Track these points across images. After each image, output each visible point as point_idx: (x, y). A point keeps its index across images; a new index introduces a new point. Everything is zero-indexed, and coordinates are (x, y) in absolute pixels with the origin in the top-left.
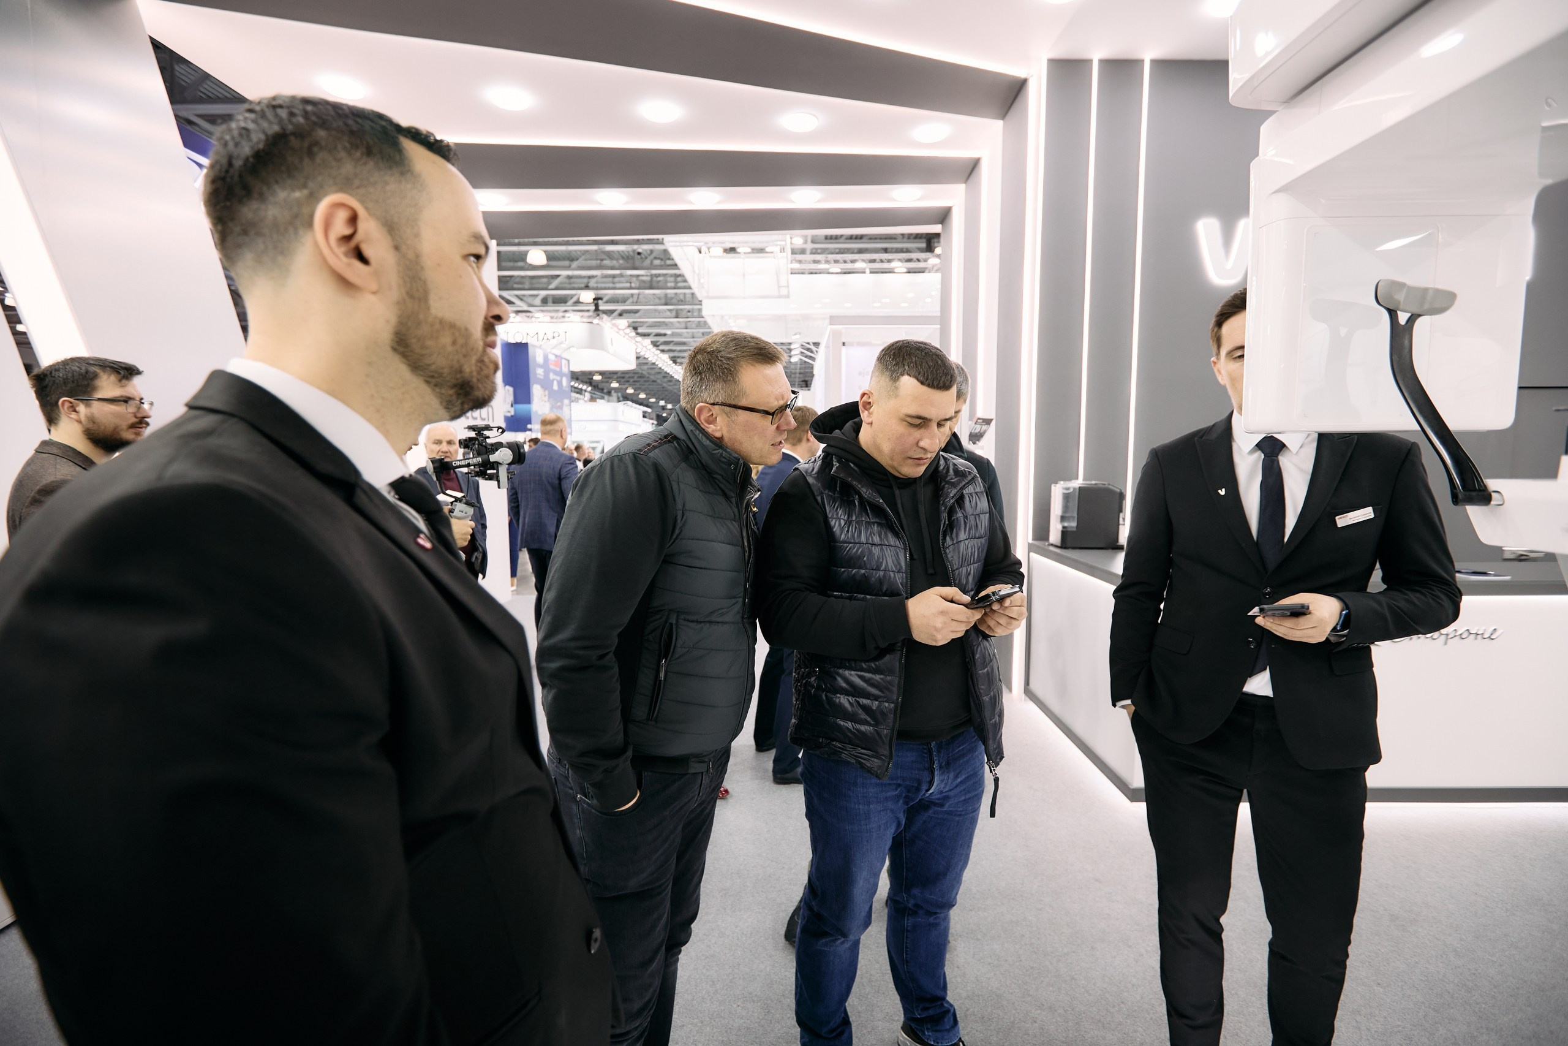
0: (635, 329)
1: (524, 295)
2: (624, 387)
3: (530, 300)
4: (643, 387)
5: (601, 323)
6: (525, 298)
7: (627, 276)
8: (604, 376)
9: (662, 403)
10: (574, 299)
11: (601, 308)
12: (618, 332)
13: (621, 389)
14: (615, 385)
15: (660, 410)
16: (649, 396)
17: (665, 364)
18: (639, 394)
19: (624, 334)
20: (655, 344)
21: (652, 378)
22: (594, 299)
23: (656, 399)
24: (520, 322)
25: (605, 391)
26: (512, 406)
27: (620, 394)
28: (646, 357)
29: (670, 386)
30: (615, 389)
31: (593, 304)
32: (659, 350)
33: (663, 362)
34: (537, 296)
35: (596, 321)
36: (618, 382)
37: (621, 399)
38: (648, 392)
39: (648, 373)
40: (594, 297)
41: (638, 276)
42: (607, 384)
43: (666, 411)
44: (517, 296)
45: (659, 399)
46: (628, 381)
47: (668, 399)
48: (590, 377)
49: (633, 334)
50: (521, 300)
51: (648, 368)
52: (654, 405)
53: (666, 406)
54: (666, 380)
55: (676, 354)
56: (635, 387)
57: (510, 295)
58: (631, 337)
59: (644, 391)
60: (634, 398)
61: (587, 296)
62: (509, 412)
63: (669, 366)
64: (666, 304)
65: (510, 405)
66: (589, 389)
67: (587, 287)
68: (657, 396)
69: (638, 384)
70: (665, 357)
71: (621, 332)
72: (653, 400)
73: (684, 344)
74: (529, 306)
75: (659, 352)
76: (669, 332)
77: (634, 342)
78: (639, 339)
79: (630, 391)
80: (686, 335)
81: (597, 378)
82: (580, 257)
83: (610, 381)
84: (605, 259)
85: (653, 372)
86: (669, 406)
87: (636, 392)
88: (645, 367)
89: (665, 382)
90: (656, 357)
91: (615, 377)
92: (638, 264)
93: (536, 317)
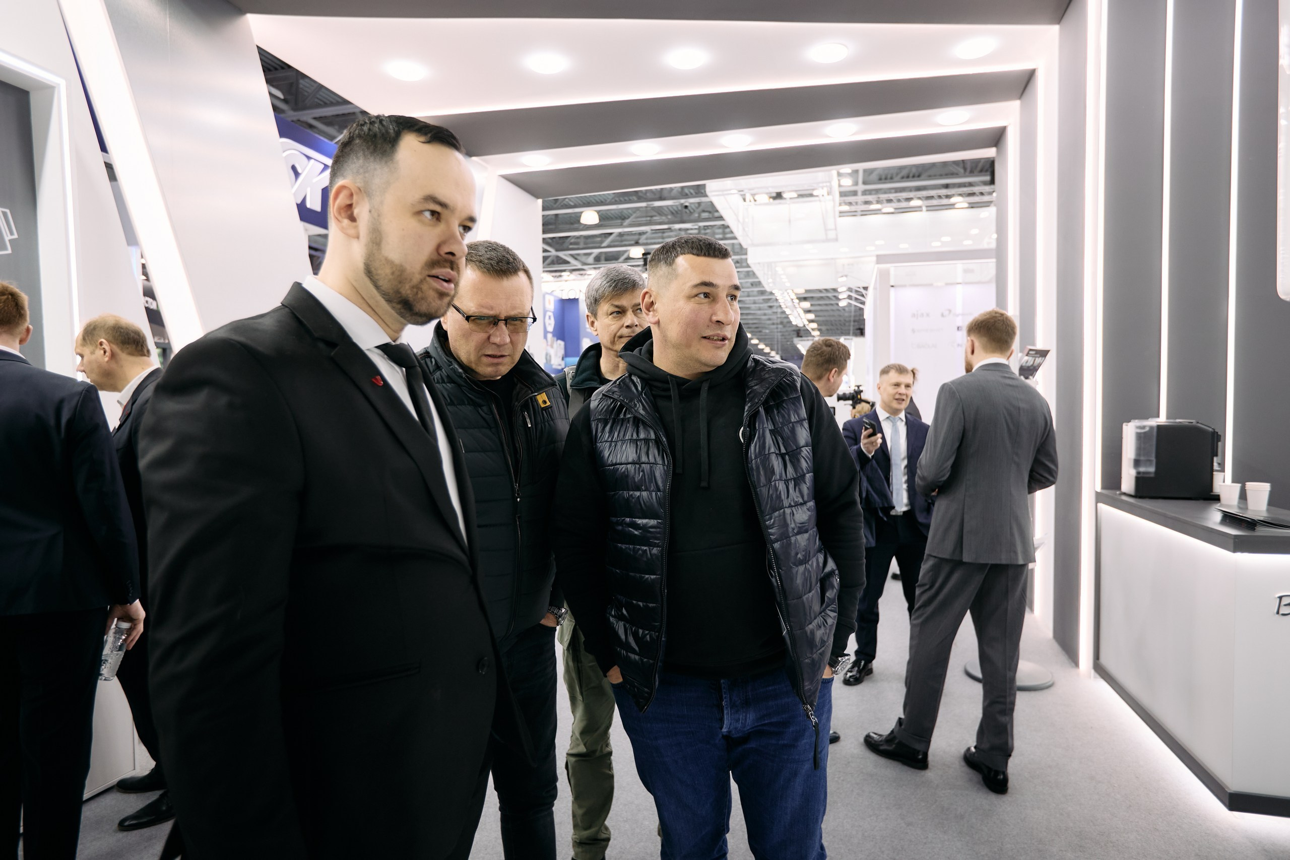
1: (578, 255)
3: (583, 259)
6: (578, 257)
7: (675, 230)
10: (625, 256)
22: (644, 254)
24: (574, 280)
26: (563, 359)
31: (642, 260)
34: (590, 254)
40: (643, 252)
41: (688, 229)
44: (572, 256)
50: (576, 259)
57: (566, 255)
61: (636, 252)
62: (560, 365)
65: (561, 358)
67: (637, 243)
74: (584, 266)
82: (632, 215)
84: (655, 216)
92: (685, 218)
93: (588, 275)
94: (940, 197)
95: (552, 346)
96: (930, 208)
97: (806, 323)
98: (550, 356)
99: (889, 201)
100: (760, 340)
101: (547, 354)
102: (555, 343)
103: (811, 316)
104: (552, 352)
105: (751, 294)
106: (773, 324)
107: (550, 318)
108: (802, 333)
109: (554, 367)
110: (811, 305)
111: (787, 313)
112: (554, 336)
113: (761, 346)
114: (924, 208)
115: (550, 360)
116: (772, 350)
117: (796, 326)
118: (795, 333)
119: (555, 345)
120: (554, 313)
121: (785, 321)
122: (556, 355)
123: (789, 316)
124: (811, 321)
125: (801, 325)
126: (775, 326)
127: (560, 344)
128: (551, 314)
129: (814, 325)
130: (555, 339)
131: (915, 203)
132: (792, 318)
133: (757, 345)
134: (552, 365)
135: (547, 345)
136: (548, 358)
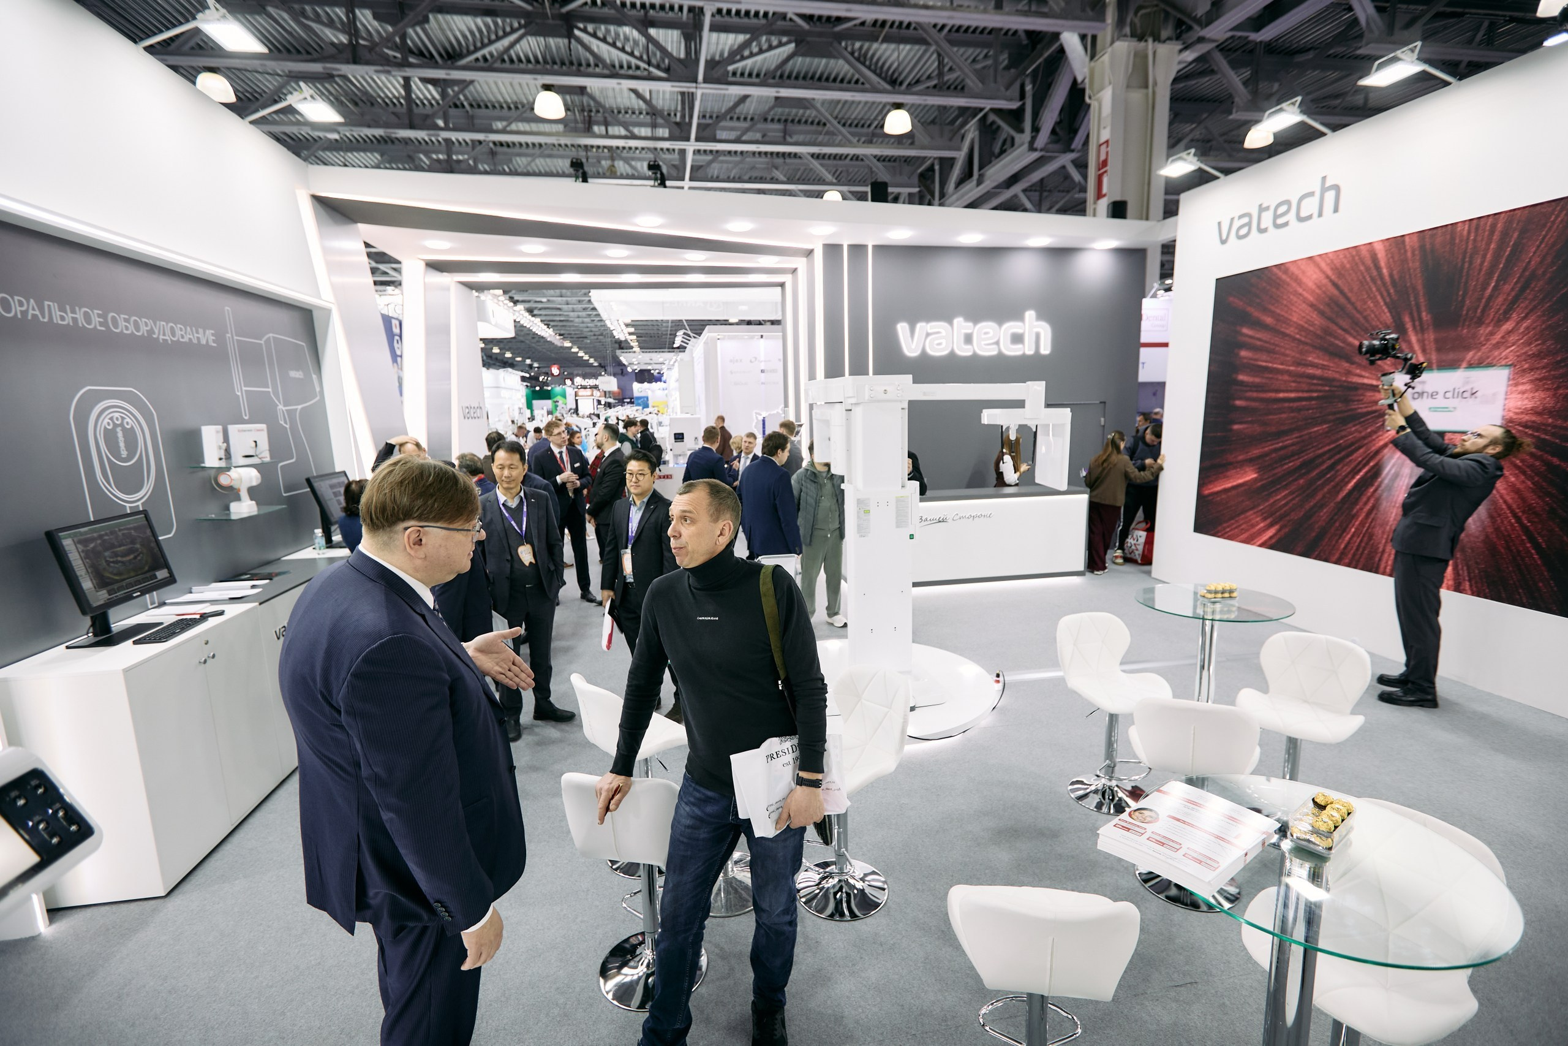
9: (528, 361)
17: (539, 328)
19: (501, 304)
20: (530, 311)
33: (537, 327)
49: (509, 302)
54: (535, 340)
58: (507, 306)
70: (537, 320)
72: (519, 359)
73: (559, 309)
76: (544, 300)
86: (536, 365)
97: (627, 335)
100: (580, 348)
111: (613, 331)
113: (581, 354)
116: (590, 357)
117: (617, 338)
118: (615, 342)
121: (606, 333)
125: (623, 339)
129: (634, 337)
132: (615, 333)
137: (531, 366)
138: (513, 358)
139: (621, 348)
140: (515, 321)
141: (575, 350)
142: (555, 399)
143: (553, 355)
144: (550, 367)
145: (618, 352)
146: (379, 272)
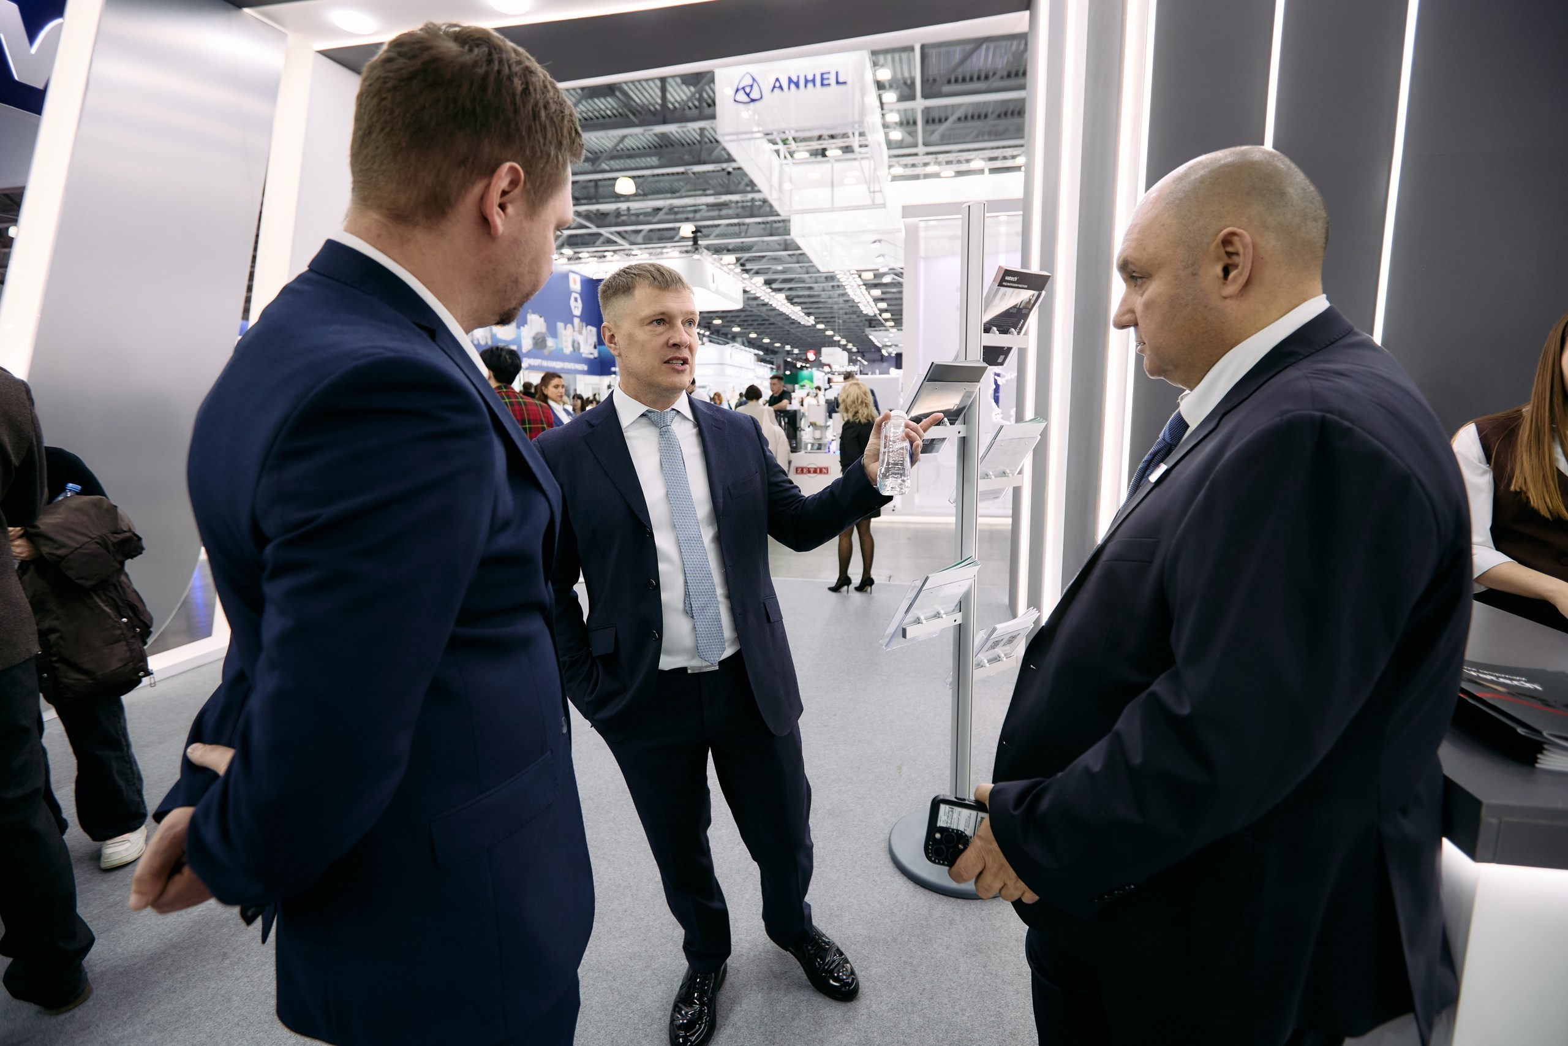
0: (742, 265)
1: (626, 232)
2: (747, 331)
3: (633, 238)
4: (768, 331)
5: (702, 259)
6: (625, 235)
8: (725, 320)
9: (788, 348)
10: (675, 234)
11: (700, 242)
12: (720, 268)
13: (745, 333)
14: (736, 329)
15: (784, 354)
16: (773, 341)
17: (780, 303)
18: (763, 338)
19: (727, 271)
20: (768, 283)
21: (772, 320)
22: (693, 232)
23: (782, 344)
25: (729, 336)
26: (595, 347)
27: (744, 339)
28: (758, 295)
29: (792, 328)
30: (737, 333)
31: (691, 240)
32: (771, 288)
33: (779, 302)
34: (640, 231)
35: (696, 256)
36: (739, 326)
37: (746, 344)
38: (773, 336)
39: (768, 316)
40: (694, 229)
41: (737, 202)
42: (728, 329)
43: (790, 356)
44: (619, 233)
45: (784, 343)
46: (751, 325)
47: (795, 344)
48: (710, 321)
49: (738, 270)
50: (624, 238)
51: (767, 310)
52: (781, 350)
53: (793, 351)
55: (793, 293)
56: (758, 331)
57: (612, 233)
58: (737, 274)
59: (768, 335)
60: (759, 343)
61: (687, 230)
62: (591, 354)
63: (783, 306)
64: (771, 235)
65: (593, 346)
66: (707, 333)
67: (687, 220)
68: (783, 340)
69: (763, 327)
70: (781, 296)
71: (725, 268)
74: (631, 245)
75: (770, 290)
77: (741, 279)
78: (746, 276)
79: (753, 335)
80: (799, 270)
81: (718, 322)
82: (683, 187)
83: (733, 324)
84: (708, 189)
85: (773, 313)
86: (796, 351)
87: (761, 337)
88: (764, 308)
89: (787, 325)
90: (768, 296)
91: (738, 320)
92: (732, 188)
93: (634, 255)
94: (1005, 158)
95: (580, 333)
96: (993, 171)
98: (579, 344)
99: (948, 163)
101: (574, 342)
102: (584, 328)
103: (883, 305)
104: (581, 339)
105: (819, 280)
106: (846, 314)
107: (576, 300)
108: (874, 323)
109: (584, 355)
110: (883, 293)
111: (856, 301)
112: (582, 321)
113: (837, 338)
114: (987, 171)
115: (579, 348)
116: (848, 341)
117: (866, 315)
118: (867, 323)
119: (584, 331)
120: (581, 295)
121: (853, 309)
122: (586, 342)
123: (859, 305)
124: (882, 311)
125: (872, 314)
126: (848, 316)
127: (591, 331)
128: (577, 296)
129: (887, 315)
130: (584, 324)
131: (977, 164)
132: (862, 307)
133: (832, 336)
134: (581, 354)
135: (574, 331)
136: (576, 345)
137: (789, 353)
138: (771, 343)
139: (870, 326)
140: (745, 292)
141: (829, 333)
142: (802, 383)
143: (809, 339)
144: (806, 354)
145: (868, 331)
146: (601, 239)
